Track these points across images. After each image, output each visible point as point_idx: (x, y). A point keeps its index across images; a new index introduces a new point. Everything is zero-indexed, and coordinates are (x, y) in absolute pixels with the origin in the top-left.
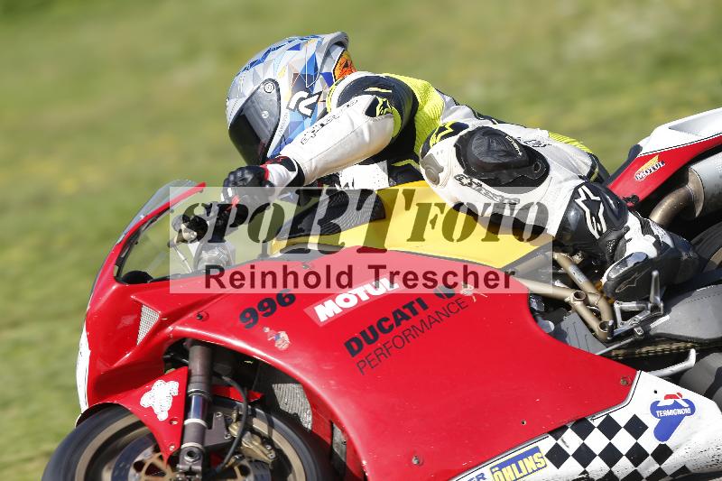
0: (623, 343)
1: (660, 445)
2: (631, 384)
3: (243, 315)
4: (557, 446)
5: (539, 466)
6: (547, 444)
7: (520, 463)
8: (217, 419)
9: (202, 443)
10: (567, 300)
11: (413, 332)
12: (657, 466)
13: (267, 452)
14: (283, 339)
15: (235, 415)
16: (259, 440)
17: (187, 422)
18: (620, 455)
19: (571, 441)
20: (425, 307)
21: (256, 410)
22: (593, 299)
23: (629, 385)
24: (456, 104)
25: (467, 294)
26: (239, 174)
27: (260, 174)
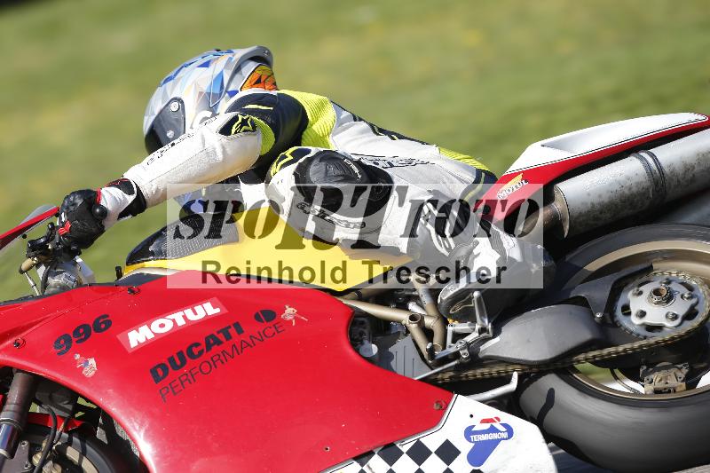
0: (446, 366)
1: (474, 470)
2: (445, 408)
3: (58, 342)
4: (362, 472)
6: (352, 470)
8: (22, 448)
10: (403, 322)
11: (222, 357)
14: (91, 366)
15: (44, 444)
19: (378, 467)
20: (240, 331)
21: (74, 438)
22: (429, 322)
23: (443, 409)
24: (355, 120)
25: (289, 318)
26: (72, 199)
27: (91, 198)
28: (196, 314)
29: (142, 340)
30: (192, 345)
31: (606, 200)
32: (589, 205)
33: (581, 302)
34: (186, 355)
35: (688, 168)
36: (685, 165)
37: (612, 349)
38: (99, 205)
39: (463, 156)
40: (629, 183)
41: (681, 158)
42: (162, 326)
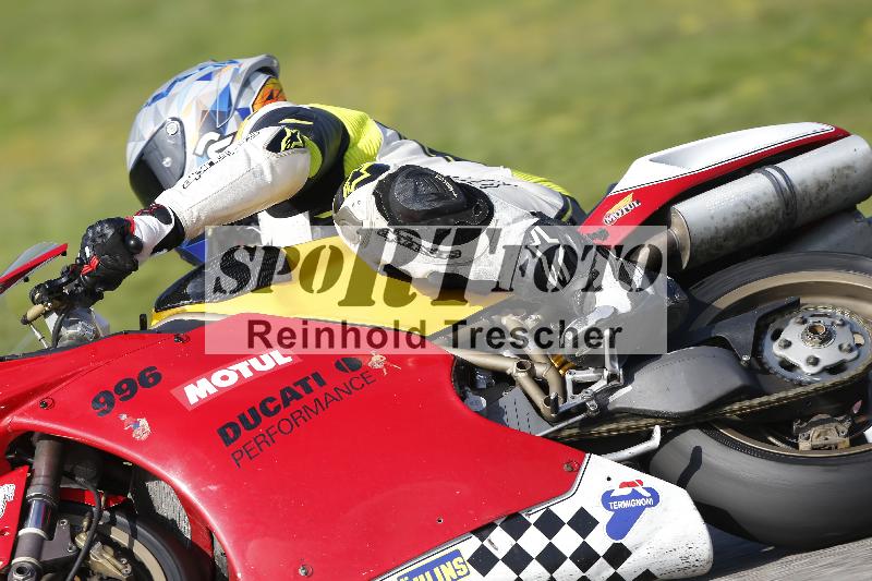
0: (571, 421)
1: (614, 544)
2: (578, 470)
3: (96, 400)
4: (483, 548)
5: (460, 573)
6: (470, 546)
7: (436, 570)
8: (61, 528)
9: (38, 558)
10: (508, 372)
11: (304, 414)
12: (612, 571)
13: (120, 566)
14: (143, 428)
15: (85, 524)
16: (112, 552)
17: (21, 532)
18: (564, 558)
19: (500, 541)
20: (322, 383)
21: (117, 516)
22: (540, 370)
23: (574, 472)
24: (401, 138)
25: (377, 366)
26: (98, 229)
27: (124, 228)
28: (263, 363)
29: (203, 396)
30: (266, 400)
31: (731, 225)
32: (713, 229)
33: (722, 343)
34: (260, 412)
35: (822, 186)
36: (819, 182)
37: (764, 399)
38: (133, 237)
39: (539, 179)
40: (757, 204)
41: (814, 174)
42: (225, 378)
